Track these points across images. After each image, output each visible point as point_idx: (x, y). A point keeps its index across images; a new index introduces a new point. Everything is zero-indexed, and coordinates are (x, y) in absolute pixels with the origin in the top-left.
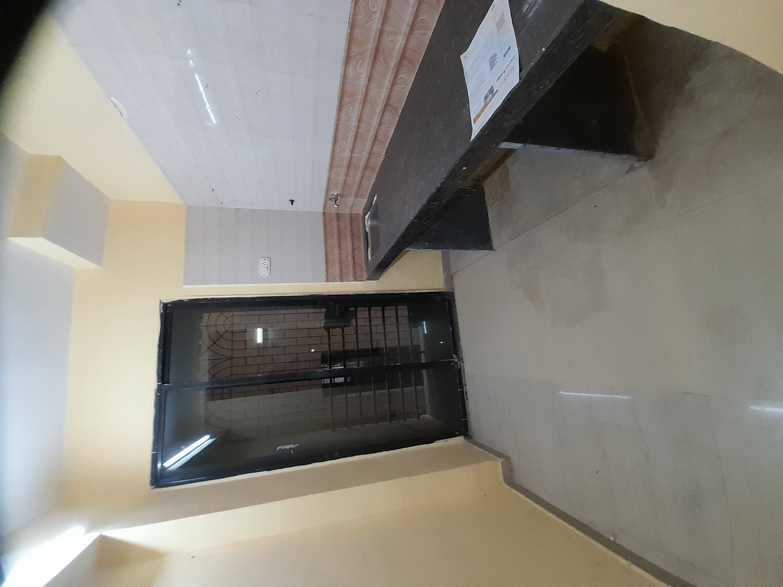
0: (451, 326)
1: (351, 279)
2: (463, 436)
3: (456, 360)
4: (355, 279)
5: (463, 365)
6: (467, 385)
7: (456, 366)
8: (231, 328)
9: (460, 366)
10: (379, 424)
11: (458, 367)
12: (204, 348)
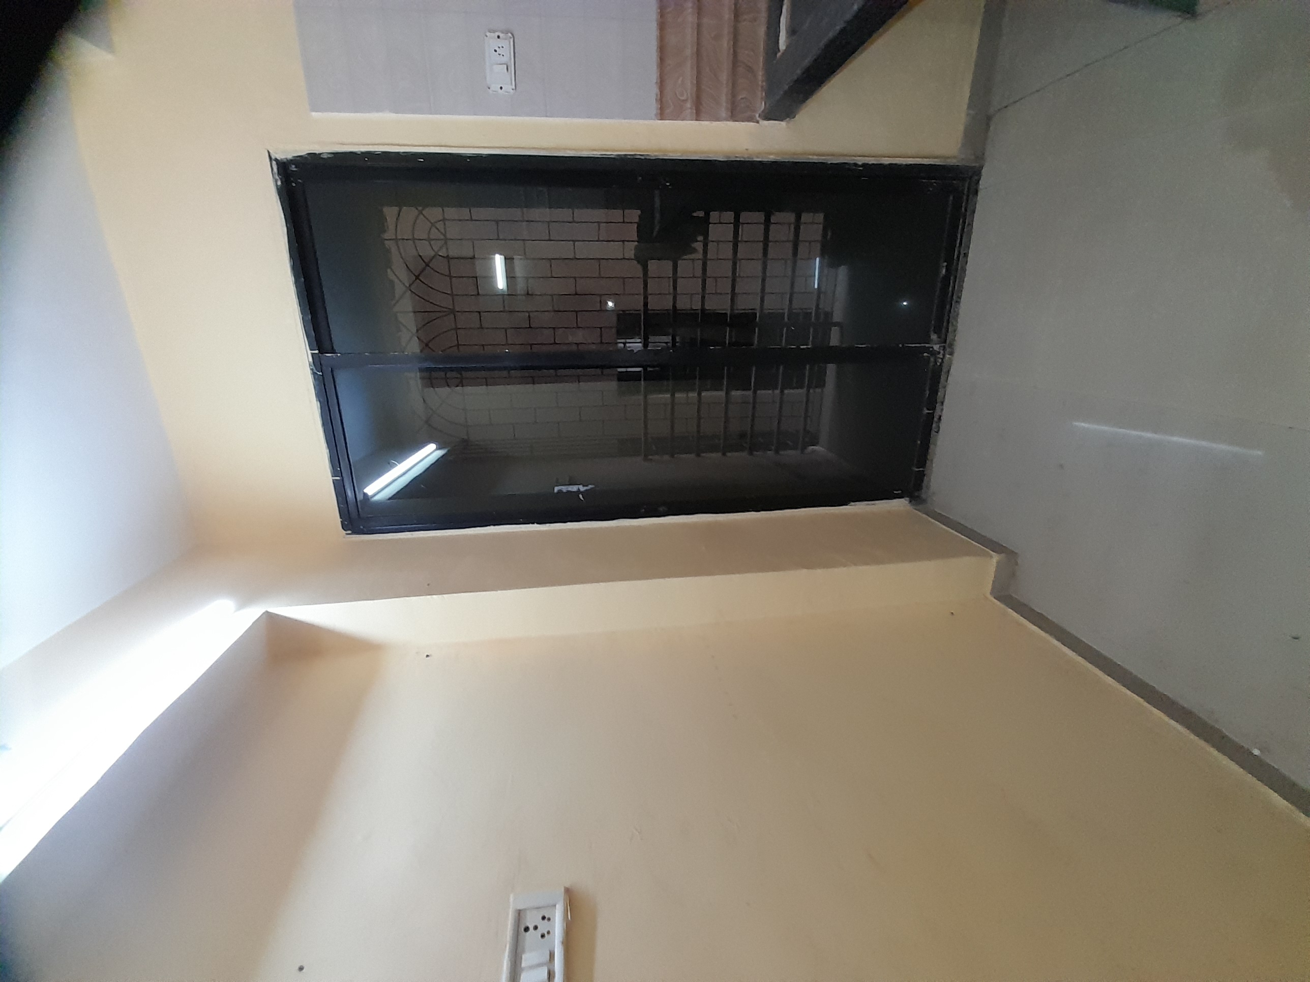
0: (945, 264)
1: (723, 113)
2: (908, 499)
3: (936, 347)
4: (734, 115)
5: (950, 360)
6: (945, 403)
7: (932, 359)
8: (444, 250)
9: (942, 361)
10: (729, 454)
11: (936, 362)
12: (399, 289)
